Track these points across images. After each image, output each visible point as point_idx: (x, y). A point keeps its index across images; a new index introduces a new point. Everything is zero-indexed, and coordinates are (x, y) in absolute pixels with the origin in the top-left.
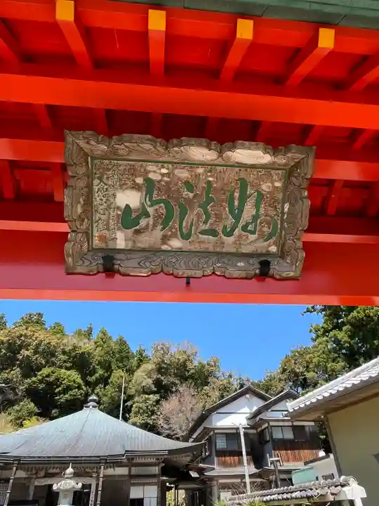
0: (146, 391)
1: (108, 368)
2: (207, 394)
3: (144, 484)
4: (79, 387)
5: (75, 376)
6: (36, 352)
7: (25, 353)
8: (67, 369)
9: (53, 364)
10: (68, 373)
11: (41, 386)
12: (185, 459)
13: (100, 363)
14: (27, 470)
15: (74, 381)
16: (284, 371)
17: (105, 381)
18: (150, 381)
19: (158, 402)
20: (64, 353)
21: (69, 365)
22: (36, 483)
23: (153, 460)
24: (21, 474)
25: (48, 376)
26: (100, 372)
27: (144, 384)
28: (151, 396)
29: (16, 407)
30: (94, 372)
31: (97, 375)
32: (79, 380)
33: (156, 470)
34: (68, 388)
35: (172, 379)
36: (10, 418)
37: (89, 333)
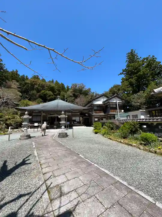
0: (71, 96)
1: (59, 91)
2: (87, 97)
3: (76, 117)
4: (53, 96)
5: (51, 93)
6: (39, 86)
7: (36, 86)
8: (49, 91)
9: (44, 89)
11: (43, 95)
12: (85, 112)
13: (57, 90)
14: (45, 113)
16: (111, 91)
17: (59, 94)
18: (72, 94)
19: (74, 99)
20: (47, 86)
21: (49, 90)
22: (49, 116)
23: (78, 112)
24: (44, 114)
25: (44, 92)
26: (57, 92)
27: (70, 95)
28: (72, 98)
29: (37, 100)
30: (56, 92)
32: (52, 94)
33: (78, 114)
34: (50, 96)
35: (78, 94)
36: (36, 102)
37: (53, 81)
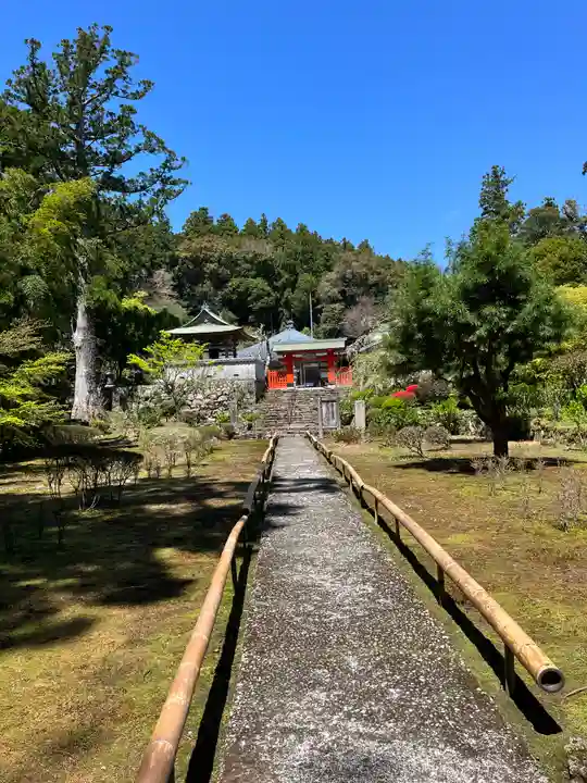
1: (294, 272)
4: (269, 295)
5: (260, 283)
8: (254, 277)
9: (239, 274)
10: (255, 281)
11: (235, 297)
13: (284, 267)
15: (263, 290)
17: (293, 285)
18: (336, 290)
19: (343, 310)
20: (246, 260)
21: (254, 273)
25: (238, 287)
26: (286, 276)
27: (330, 294)
28: (337, 305)
30: (279, 276)
31: (283, 280)
32: (267, 288)
34: (259, 298)
37: (264, 227)
